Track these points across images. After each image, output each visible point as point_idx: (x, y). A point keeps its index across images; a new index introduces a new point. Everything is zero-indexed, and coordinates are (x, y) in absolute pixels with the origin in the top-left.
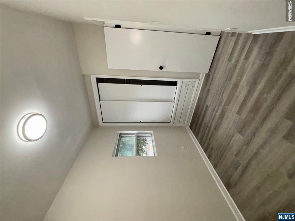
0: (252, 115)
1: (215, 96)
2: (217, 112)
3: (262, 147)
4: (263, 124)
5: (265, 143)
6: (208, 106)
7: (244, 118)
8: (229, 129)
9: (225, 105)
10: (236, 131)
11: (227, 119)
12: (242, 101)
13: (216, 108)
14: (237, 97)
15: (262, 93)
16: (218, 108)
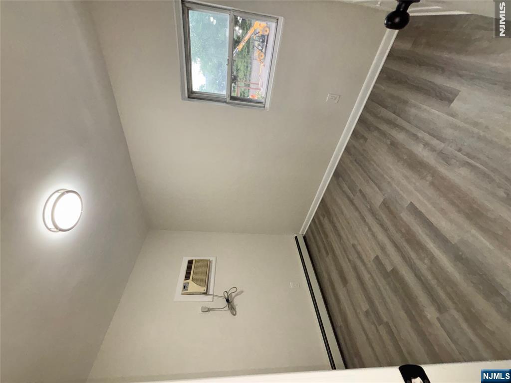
0: (404, 231)
1: (476, 130)
2: (426, 145)
3: (370, 229)
4: (390, 241)
5: (374, 235)
6: (451, 101)
7: (401, 215)
8: (389, 182)
9: (434, 172)
10: (386, 195)
11: (406, 177)
12: (432, 220)
13: (435, 142)
14: (443, 211)
15: (432, 258)
16: (433, 149)
